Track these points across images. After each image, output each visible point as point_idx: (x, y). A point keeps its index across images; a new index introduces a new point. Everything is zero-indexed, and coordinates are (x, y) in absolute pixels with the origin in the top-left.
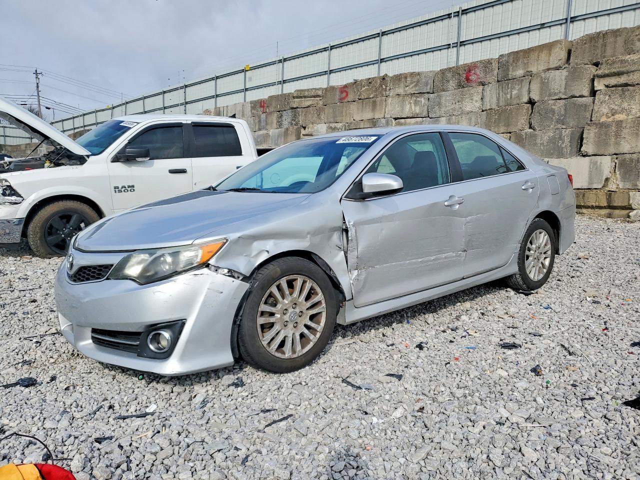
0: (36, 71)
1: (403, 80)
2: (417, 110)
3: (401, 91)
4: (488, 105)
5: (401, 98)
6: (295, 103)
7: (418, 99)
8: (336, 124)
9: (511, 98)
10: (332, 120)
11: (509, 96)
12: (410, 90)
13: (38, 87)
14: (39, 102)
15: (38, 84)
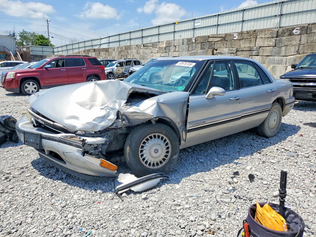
0: (47, 20)
1: (264, 32)
2: (271, 44)
3: (263, 36)
4: (303, 42)
5: (263, 39)
6: (210, 40)
7: (271, 40)
8: (232, 49)
9: (313, 40)
10: (230, 47)
11: (312, 39)
12: (266, 36)
13: (48, 27)
14: (49, 34)
15: (48, 26)
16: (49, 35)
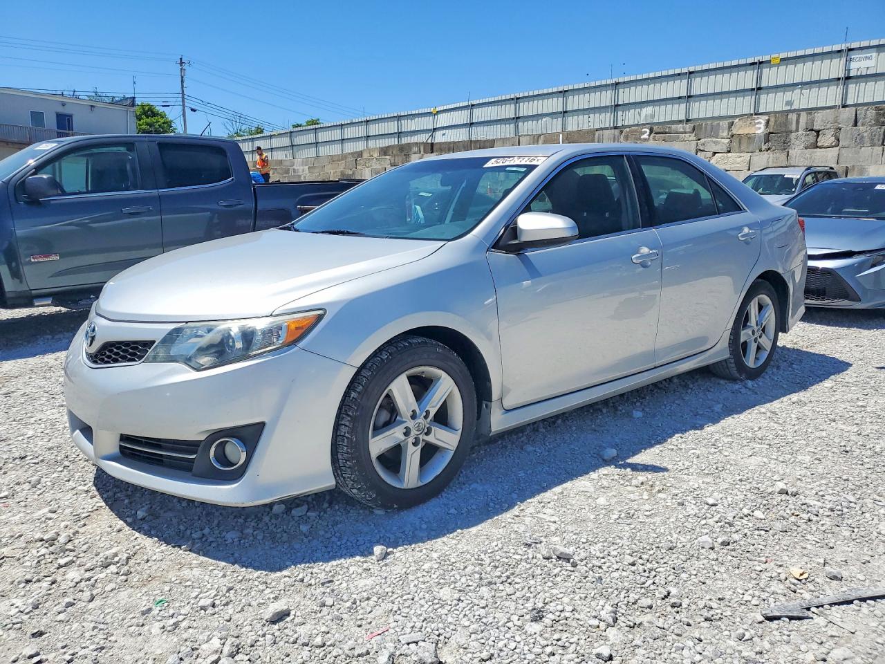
0: (181, 59)
13: (182, 81)
14: (183, 101)
15: (182, 77)
16: (186, 104)
